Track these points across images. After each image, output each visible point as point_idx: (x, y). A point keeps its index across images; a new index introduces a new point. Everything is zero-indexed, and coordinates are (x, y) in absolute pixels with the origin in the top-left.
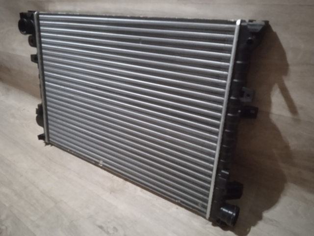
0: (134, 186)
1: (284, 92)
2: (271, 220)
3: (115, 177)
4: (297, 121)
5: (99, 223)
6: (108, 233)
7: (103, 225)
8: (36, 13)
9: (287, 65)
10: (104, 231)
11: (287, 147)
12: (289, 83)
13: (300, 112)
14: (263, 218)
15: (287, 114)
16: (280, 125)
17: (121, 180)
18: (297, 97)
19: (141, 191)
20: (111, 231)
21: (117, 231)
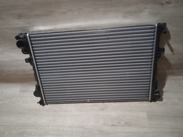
0: (109, 103)
1: (169, 45)
2: (166, 91)
3: (97, 104)
4: (173, 54)
5: (110, 124)
6: (118, 126)
7: (113, 124)
8: (28, 35)
9: (170, 36)
10: (116, 126)
11: (170, 63)
12: (171, 42)
13: (174, 50)
14: (164, 91)
15: (170, 52)
16: (168, 57)
17: (101, 104)
18: (173, 46)
19: (114, 104)
20: (119, 124)
21: (120, 123)
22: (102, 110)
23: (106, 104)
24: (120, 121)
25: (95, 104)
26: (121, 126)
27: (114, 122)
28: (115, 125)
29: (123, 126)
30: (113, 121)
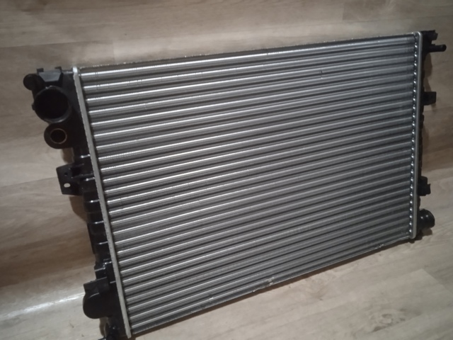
4: (435, 112)
5: (369, 329)
8: (75, 71)
9: (431, 66)
10: (385, 327)
11: (427, 137)
20: (389, 321)
21: (390, 315)
22: (319, 296)
23: (314, 277)
24: (386, 312)
25: (286, 287)
26: (398, 323)
27: (372, 318)
28: (380, 325)
29: (403, 320)
30: (370, 317)
